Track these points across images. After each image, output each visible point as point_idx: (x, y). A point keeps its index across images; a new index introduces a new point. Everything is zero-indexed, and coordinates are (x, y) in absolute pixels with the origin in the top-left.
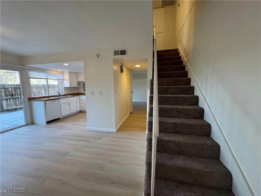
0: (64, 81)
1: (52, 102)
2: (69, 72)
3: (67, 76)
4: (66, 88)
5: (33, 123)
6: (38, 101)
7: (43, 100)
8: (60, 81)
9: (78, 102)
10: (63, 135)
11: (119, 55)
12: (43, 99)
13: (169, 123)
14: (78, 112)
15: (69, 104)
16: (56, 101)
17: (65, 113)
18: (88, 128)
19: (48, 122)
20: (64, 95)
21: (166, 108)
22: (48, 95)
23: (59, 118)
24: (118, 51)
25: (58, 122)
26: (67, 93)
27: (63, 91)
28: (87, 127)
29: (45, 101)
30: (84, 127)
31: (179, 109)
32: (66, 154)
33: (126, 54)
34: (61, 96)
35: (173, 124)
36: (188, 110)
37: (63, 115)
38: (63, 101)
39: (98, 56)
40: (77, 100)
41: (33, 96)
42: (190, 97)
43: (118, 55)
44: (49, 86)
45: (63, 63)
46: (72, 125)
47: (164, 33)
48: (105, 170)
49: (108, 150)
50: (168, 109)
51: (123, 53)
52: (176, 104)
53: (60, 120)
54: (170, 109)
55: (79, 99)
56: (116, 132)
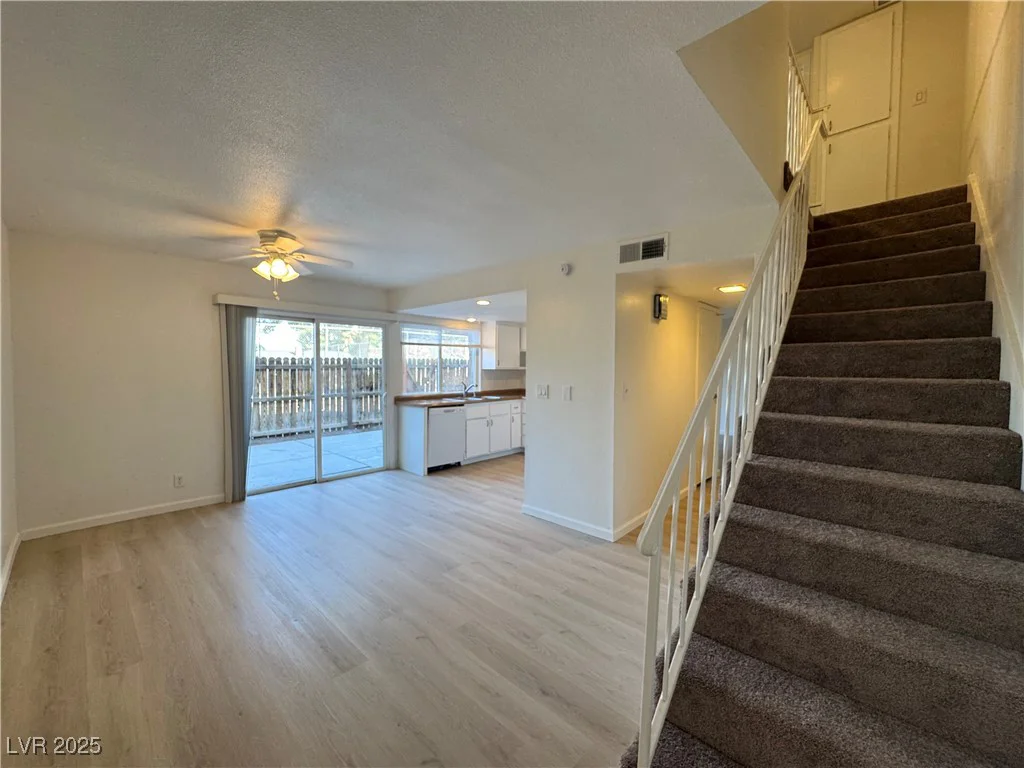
0: (484, 350)
1: (446, 411)
2: (499, 323)
3: (490, 337)
4: (487, 373)
5: (398, 468)
6: (416, 406)
7: (425, 406)
8: (474, 349)
9: (517, 418)
10: (457, 514)
11: (638, 259)
12: (425, 403)
13: (795, 540)
14: (512, 453)
15: (490, 424)
16: (453, 411)
17: (476, 450)
18: (526, 507)
19: (432, 471)
20: (479, 395)
21: (802, 476)
22: (436, 392)
23: (458, 464)
24: (634, 247)
25: (455, 474)
26: (488, 389)
27: (477, 381)
28: (524, 505)
29: (430, 407)
30: (518, 503)
31: (872, 487)
32: (450, 567)
33: (665, 254)
34: (471, 395)
35: (817, 546)
36: (928, 497)
37: (469, 455)
38: (473, 411)
39: (569, 270)
40: (515, 411)
41: (405, 394)
42: (957, 438)
43: (634, 260)
44: (443, 364)
45: (475, 299)
46: (485, 490)
47: (894, 121)
48: (536, 648)
49: (566, 592)
50: (815, 478)
51: (653, 249)
52: (870, 462)
53: (461, 469)
54: (825, 481)
55: (519, 410)
56: (616, 542)
